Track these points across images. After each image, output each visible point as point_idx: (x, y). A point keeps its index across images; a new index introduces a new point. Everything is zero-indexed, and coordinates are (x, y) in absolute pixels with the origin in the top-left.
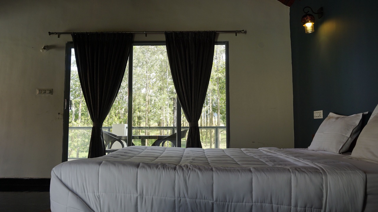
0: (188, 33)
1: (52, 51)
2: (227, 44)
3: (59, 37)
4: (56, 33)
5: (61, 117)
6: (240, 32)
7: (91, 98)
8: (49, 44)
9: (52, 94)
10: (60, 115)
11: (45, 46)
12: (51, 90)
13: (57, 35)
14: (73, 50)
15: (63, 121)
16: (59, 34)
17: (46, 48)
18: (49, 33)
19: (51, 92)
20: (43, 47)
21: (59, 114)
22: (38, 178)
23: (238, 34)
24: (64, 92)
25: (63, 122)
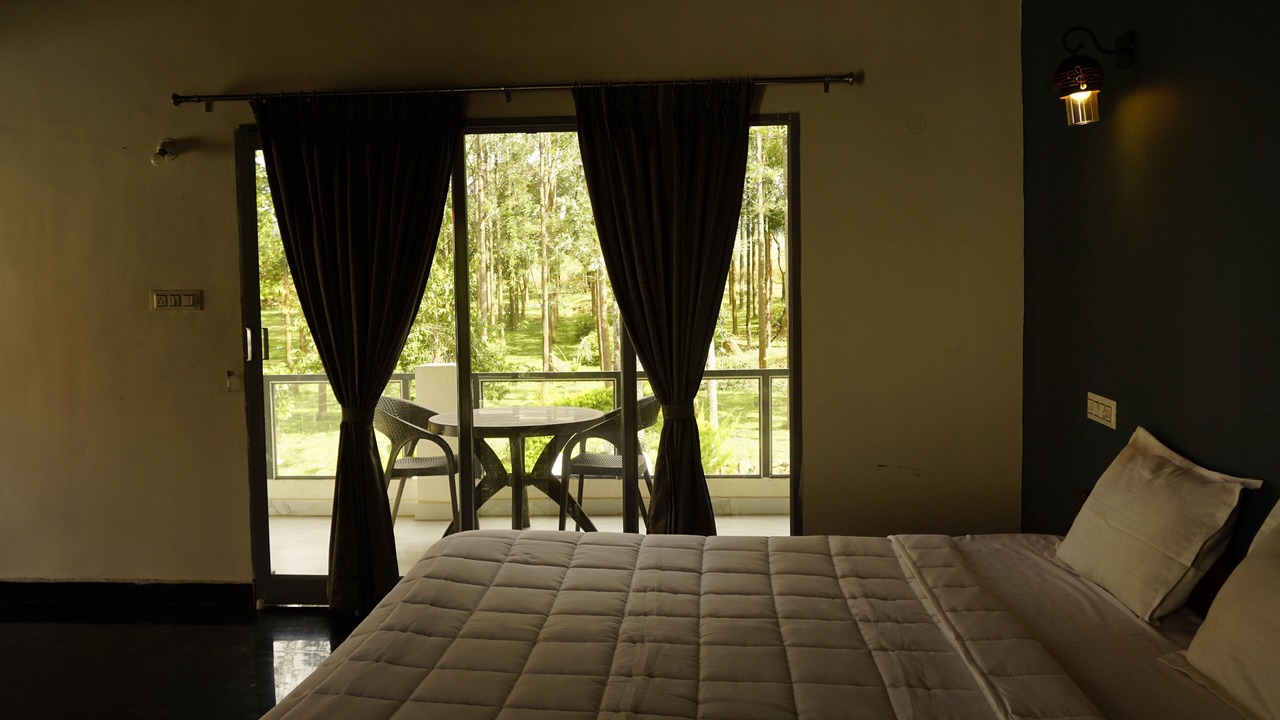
0: (652, 88)
1: (190, 158)
2: (792, 121)
3: (209, 109)
4: (199, 97)
5: (237, 383)
6: (840, 78)
7: (330, 326)
8: (178, 134)
9: (202, 309)
10: (232, 378)
11: (163, 144)
12: (198, 293)
13: (203, 104)
14: (260, 157)
15: (244, 398)
16: (209, 101)
17: (170, 148)
18: (175, 97)
19: (199, 300)
20: (158, 148)
21: (230, 374)
22: (178, 582)
23: (831, 86)
24: (242, 301)
25: (246, 400)
